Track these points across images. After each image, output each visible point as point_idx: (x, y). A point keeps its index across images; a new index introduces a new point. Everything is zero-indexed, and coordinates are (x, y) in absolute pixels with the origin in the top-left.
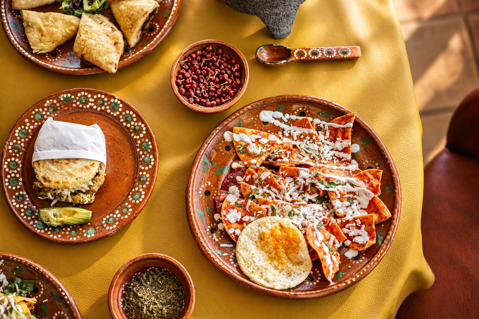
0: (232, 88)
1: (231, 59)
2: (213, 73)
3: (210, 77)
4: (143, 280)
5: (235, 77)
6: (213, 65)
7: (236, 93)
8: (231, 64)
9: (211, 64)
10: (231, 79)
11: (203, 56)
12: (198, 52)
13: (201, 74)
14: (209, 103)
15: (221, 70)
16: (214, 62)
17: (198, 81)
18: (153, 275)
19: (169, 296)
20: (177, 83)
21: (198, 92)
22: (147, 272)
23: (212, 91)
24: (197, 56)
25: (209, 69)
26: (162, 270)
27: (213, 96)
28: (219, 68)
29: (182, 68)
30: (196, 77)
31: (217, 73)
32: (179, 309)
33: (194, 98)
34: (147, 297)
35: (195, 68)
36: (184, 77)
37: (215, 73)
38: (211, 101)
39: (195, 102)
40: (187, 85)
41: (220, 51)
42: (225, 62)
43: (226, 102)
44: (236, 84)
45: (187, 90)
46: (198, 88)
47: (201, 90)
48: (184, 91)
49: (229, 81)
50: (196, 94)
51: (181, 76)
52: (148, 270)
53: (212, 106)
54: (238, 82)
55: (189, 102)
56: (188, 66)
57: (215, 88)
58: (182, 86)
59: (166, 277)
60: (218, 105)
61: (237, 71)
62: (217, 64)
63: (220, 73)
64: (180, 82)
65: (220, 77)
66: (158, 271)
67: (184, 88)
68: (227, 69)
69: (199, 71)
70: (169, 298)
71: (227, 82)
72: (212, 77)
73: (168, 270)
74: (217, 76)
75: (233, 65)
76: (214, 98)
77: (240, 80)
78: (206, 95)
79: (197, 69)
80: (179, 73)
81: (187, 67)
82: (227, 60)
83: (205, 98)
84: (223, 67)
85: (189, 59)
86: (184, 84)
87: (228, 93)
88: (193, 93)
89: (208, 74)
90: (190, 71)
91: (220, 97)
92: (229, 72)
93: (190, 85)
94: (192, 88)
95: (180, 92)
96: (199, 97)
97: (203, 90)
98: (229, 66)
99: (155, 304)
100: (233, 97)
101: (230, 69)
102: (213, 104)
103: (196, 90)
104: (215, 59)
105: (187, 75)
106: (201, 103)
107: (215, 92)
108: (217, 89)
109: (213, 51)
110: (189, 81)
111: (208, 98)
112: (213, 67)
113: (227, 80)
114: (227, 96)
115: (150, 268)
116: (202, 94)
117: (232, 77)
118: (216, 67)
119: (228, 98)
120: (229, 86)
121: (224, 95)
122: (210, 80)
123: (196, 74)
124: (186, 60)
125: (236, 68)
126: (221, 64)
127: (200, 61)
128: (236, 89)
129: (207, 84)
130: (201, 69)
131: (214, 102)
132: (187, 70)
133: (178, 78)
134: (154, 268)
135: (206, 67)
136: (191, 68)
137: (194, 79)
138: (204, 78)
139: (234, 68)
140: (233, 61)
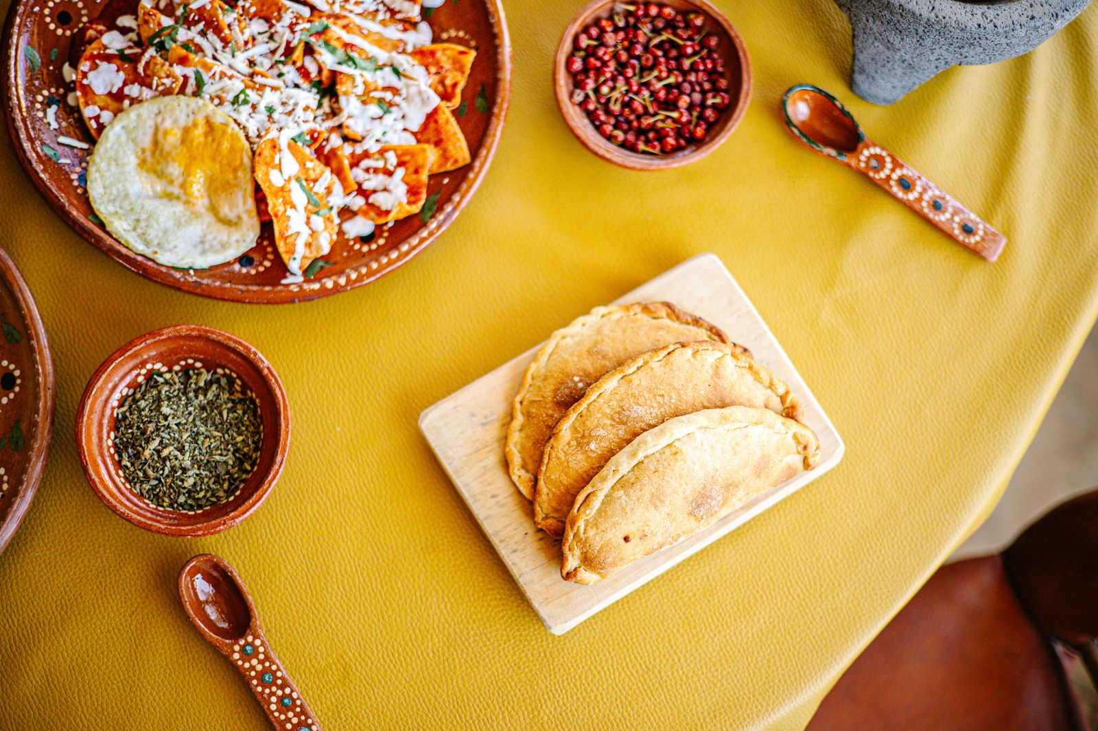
0: (679, 133)
1: (722, 75)
2: (664, 75)
3: (650, 77)
4: (196, 384)
5: (701, 117)
6: (676, 59)
7: (678, 149)
8: (713, 83)
9: (674, 53)
10: (691, 115)
11: (671, 25)
12: (667, 11)
13: (638, 58)
14: (608, 129)
15: (685, 81)
16: (682, 55)
17: (622, 67)
18: (224, 389)
19: (221, 455)
20: (576, 40)
21: (605, 90)
22: (215, 373)
23: (633, 111)
24: (659, 15)
25: (662, 60)
26: (249, 392)
27: (629, 122)
28: (684, 73)
29: (611, 18)
30: (624, 56)
31: (672, 80)
32: (221, 494)
33: (587, 96)
34: (176, 425)
35: (636, 36)
36: (600, 37)
37: (668, 77)
38: (616, 127)
39: (583, 105)
40: (592, 59)
41: (713, 42)
42: (705, 71)
43: (644, 152)
44: (692, 134)
45: (586, 70)
46: (610, 83)
47: (613, 89)
48: (578, 65)
49: (681, 114)
50: (597, 91)
51: (594, 31)
52: (220, 371)
53: (610, 138)
54: (700, 132)
55: (571, 95)
56: (627, 22)
57: (645, 107)
58: (582, 53)
59: (244, 413)
60: (624, 145)
61: (714, 106)
62: (687, 63)
63: (678, 86)
64: (584, 42)
65: (673, 93)
66: (238, 388)
67: (585, 60)
68: (698, 88)
69: (639, 51)
70: (217, 458)
71: (675, 115)
72: (654, 81)
73: (258, 401)
74: (668, 87)
75: (716, 90)
76: (625, 126)
77: (707, 131)
78: (616, 108)
79: (638, 42)
80: (597, 22)
81: (621, 24)
82: (714, 69)
83: (608, 112)
84: (693, 78)
86: (591, 52)
87: (661, 136)
88: (591, 84)
89: (651, 69)
90: (621, 35)
91: (640, 132)
92: (697, 97)
93: (598, 64)
94: (599, 72)
95: (569, 63)
96: (598, 101)
97: (616, 94)
98: (707, 86)
99: (181, 450)
100: (665, 153)
101: (704, 93)
102: (616, 137)
103: (604, 82)
104: (689, 50)
105: (610, 38)
106: (591, 116)
107: (639, 117)
108: (646, 113)
109: (698, 30)
110: (605, 53)
111: (616, 117)
112: (673, 63)
113: (682, 110)
114: (656, 143)
115: (227, 371)
116: (609, 100)
117: (695, 114)
118: (679, 68)
119: (654, 147)
120: (674, 126)
121: (651, 135)
122: (647, 85)
123: (629, 50)
124: (632, 8)
125: (718, 100)
126: (694, 68)
127: (656, 31)
128: (682, 142)
129: (635, 88)
130: (646, 48)
131: (620, 135)
132: (616, 30)
133: (586, 30)
134: (234, 375)
135: (660, 53)
136: (631, 29)
137: (616, 56)
138: (637, 71)
139: (714, 97)
140: (723, 83)
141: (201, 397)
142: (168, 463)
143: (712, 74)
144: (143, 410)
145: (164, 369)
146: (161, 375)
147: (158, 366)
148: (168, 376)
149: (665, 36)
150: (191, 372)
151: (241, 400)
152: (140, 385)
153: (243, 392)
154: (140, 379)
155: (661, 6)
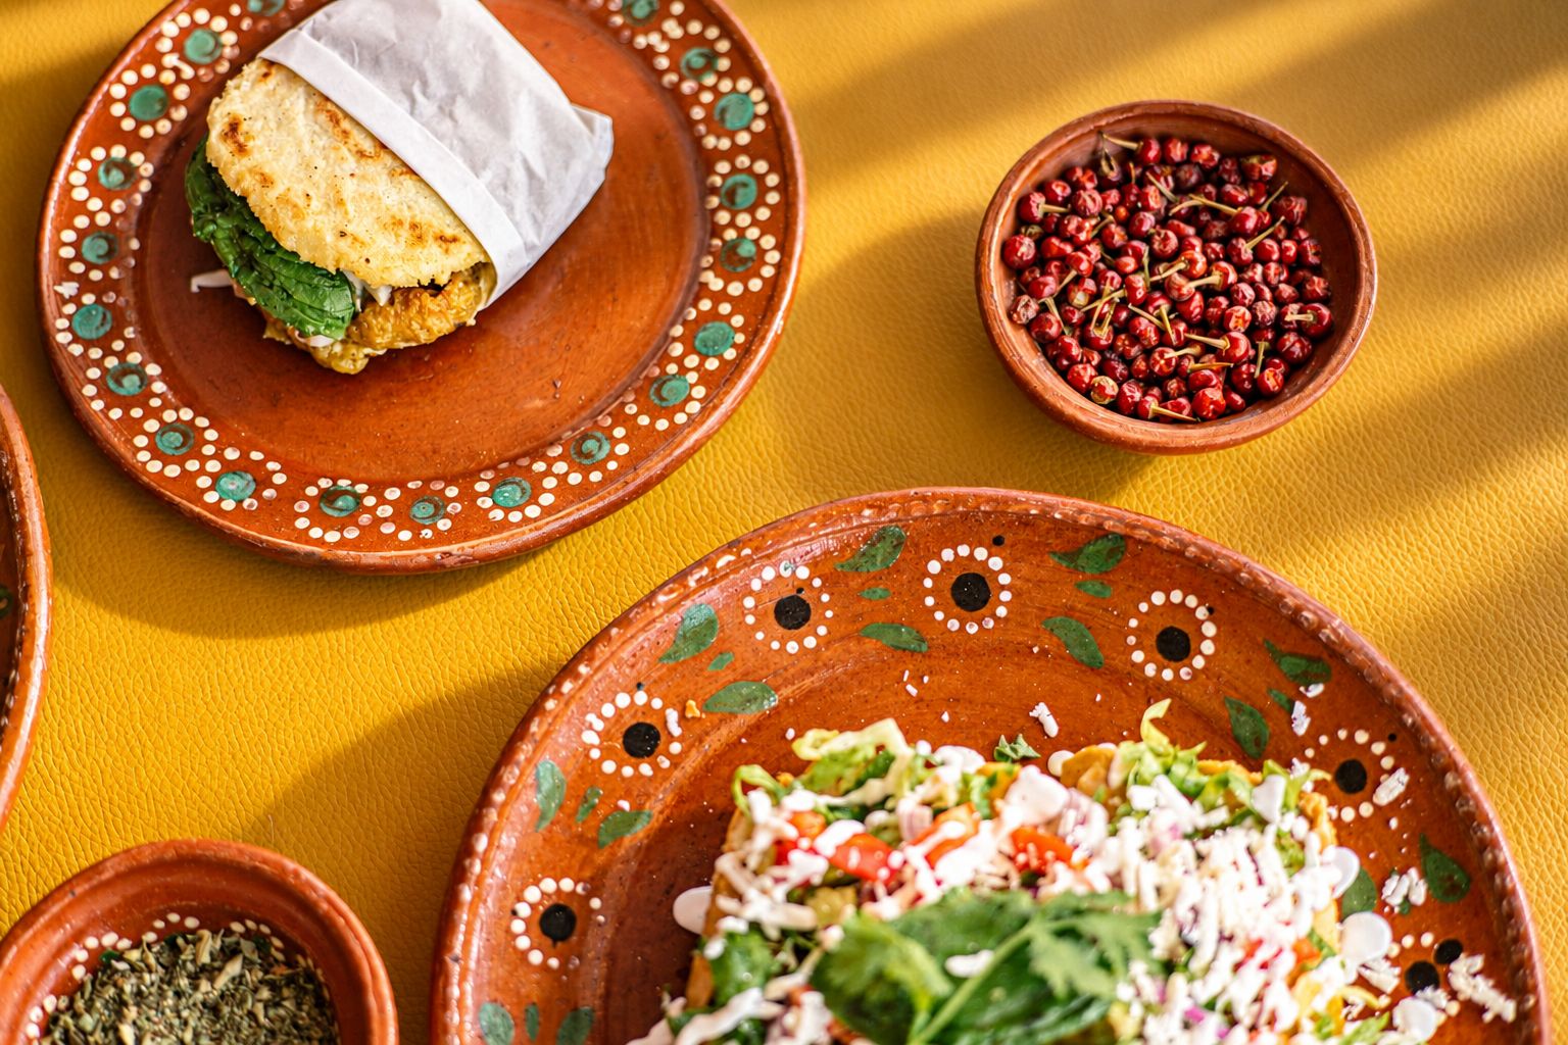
0: (1231, 383)
1: (1317, 270)
2: (1200, 266)
3: (1170, 273)
4: (194, 961)
5: (1275, 351)
6: (1225, 240)
7: (1228, 412)
8: (1299, 285)
9: (1218, 228)
10: (1255, 347)
11: (1211, 176)
12: (1207, 151)
13: (1148, 239)
14: (1087, 373)
15: (1240, 280)
16: (1235, 230)
17: (1113, 253)
18: (252, 963)
20: (1023, 204)
21: (1080, 298)
22: (229, 932)
23: (1136, 339)
24: (1189, 159)
25: (1197, 242)
26: (300, 959)
27: (1128, 362)
28: (1241, 268)
29: (1093, 165)
30: (1118, 236)
31: (1215, 279)
33: (1044, 308)
35: (1143, 197)
36: (1072, 202)
37: (1208, 273)
38: (1101, 369)
39: (1036, 327)
40: (1055, 241)
41: (1298, 206)
42: (1283, 261)
43: (1159, 418)
44: (1258, 383)
45: (1041, 261)
46: (1090, 284)
47: (1095, 296)
48: (1026, 248)
49: (1234, 342)
50: (1063, 298)
51: (1060, 190)
52: (237, 927)
53: (1087, 392)
54: (1271, 380)
55: (1012, 309)
56: (1125, 171)
57: (1161, 332)
58: (1035, 229)
60: (1117, 405)
61: (1300, 329)
62: (1246, 249)
63: (1228, 291)
64: (1039, 206)
65: (1217, 304)
66: (280, 956)
67: (1040, 242)
68: (1268, 294)
69: (1148, 222)
71: (1222, 343)
72: (1179, 280)
73: (319, 972)
74: (1208, 292)
75: (1304, 299)
76: (1120, 369)
77: (1287, 379)
78: (1103, 334)
79: (1147, 208)
80: (1065, 174)
81: (1114, 175)
82: (1300, 259)
83: (1086, 342)
84: (1257, 272)
85: (1147, 147)
86: (1052, 228)
87: (1193, 386)
88: (1051, 285)
89: (1172, 258)
90: (1114, 196)
91: (1152, 381)
92: (1268, 310)
93: (1066, 248)
94: (1067, 262)
95: (1008, 249)
96: (1067, 321)
97: (1103, 306)
98: (1287, 290)
100: (1199, 418)
101: (1280, 302)
102: (1102, 388)
103: (1078, 283)
104: (1250, 224)
105: (1091, 199)
106: (1051, 349)
107: (1148, 353)
108: (1163, 341)
109: (1269, 184)
110: (1080, 229)
111: (1101, 351)
112: (1217, 247)
113: (1234, 334)
114: (1183, 401)
115: (250, 924)
116: (1089, 315)
117: (1263, 346)
118: (1231, 254)
119: (1179, 408)
120: (1216, 365)
121: (1173, 385)
122: (1162, 287)
123: (1130, 225)
124: (1133, 145)
125: (1309, 317)
126: (1261, 256)
127: (1181, 190)
128: (1237, 398)
129: (1140, 294)
130: (1163, 221)
131: (1110, 385)
132: (1103, 186)
133: (1043, 187)
134: (265, 929)
135: (1191, 231)
136: (1130, 188)
137: (1103, 236)
138: (1146, 261)
139: (1300, 312)
140: (1318, 285)
141: (205, 986)
143: (1296, 267)
144: (92, 1034)
145: (125, 943)
146: (120, 958)
147: (109, 939)
148: (135, 955)
149: (1198, 200)
150: (180, 941)
151: (290, 981)
152: (81, 986)
153: (290, 963)
154: (79, 973)
155: (1192, 143)
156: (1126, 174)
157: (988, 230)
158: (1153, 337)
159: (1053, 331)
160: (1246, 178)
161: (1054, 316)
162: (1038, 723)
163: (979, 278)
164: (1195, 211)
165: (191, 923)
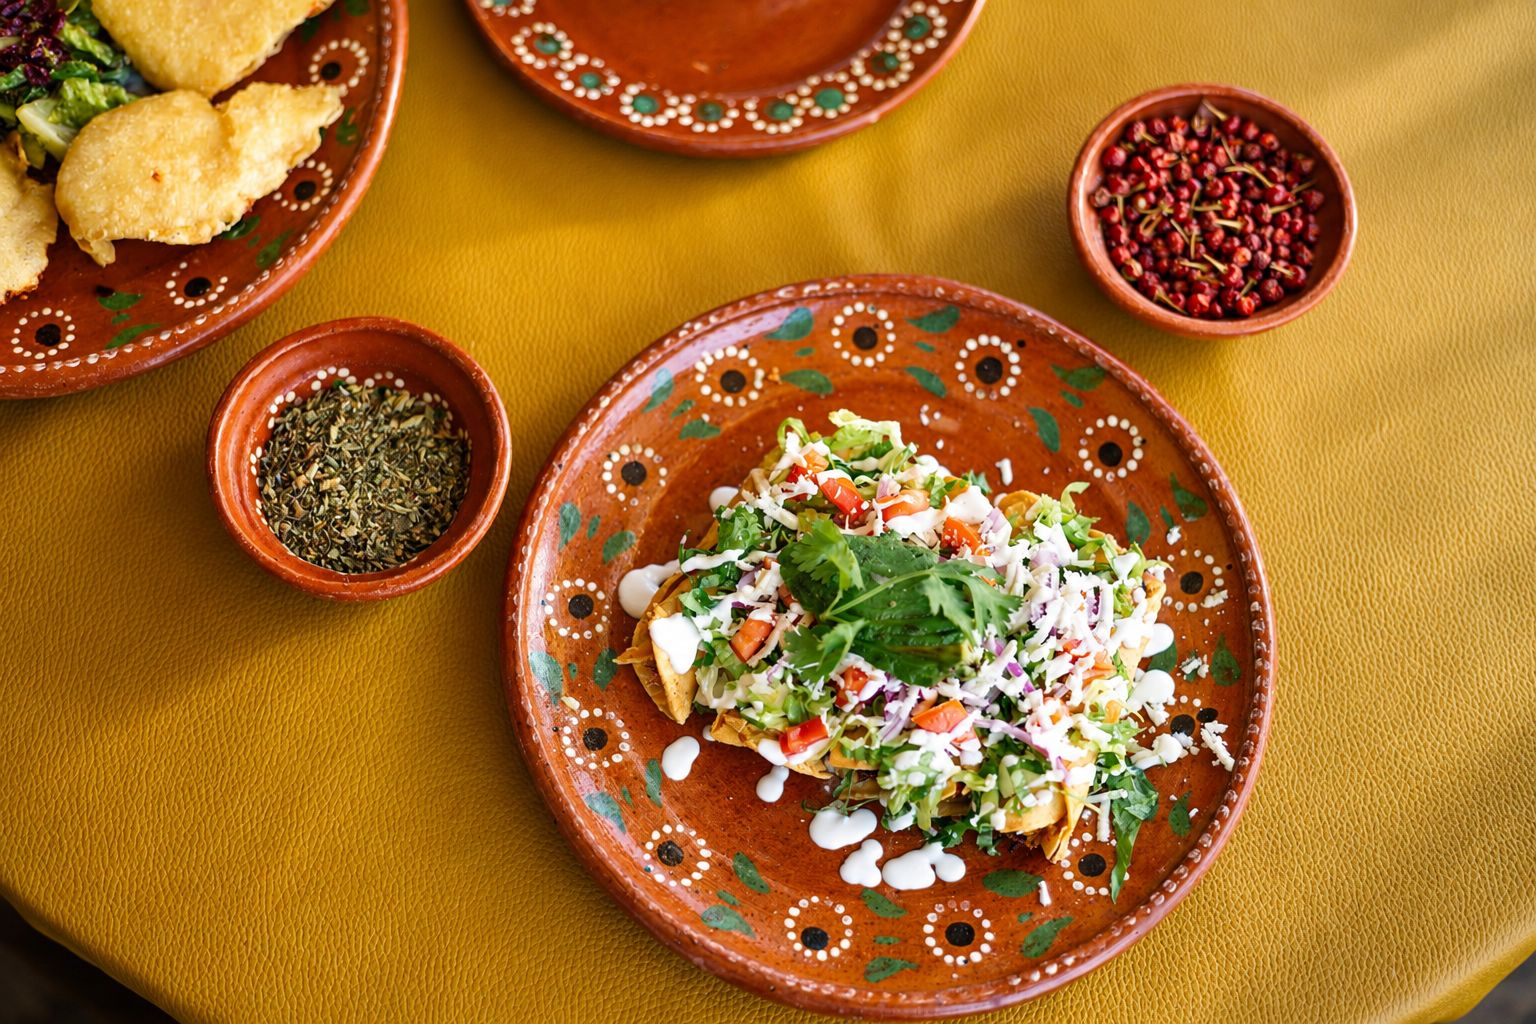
0: (1219, 297)
1: (1311, 246)
2: (1231, 213)
3: (1210, 210)
5: (1258, 287)
6: (1256, 202)
7: (1208, 315)
8: (1293, 251)
9: (1256, 193)
10: (1245, 280)
11: (1269, 157)
12: (1270, 139)
13: (1204, 181)
14: (1125, 254)
15: (1254, 232)
16: (1267, 197)
17: (1176, 182)
18: (429, 422)
20: (1129, 126)
21: (1142, 203)
23: (1169, 245)
24: (1256, 140)
25: (1236, 196)
26: (460, 431)
27: (1157, 258)
28: (1259, 224)
30: (1185, 173)
31: (1236, 225)
33: (1113, 202)
35: (1214, 152)
36: (1163, 138)
37: (1234, 219)
38: (1136, 257)
39: (1103, 212)
40: (1141, 161)
41: (1317, 198)
42: (1290, 230)
43: (1159, 301)
44: (1237, 304)
45: (1126, 169)
46: (1152, 197)
47: (1153, 206)
48: (1120, 155)
49: (1231, 271)
50: (1130, 201)
51: (1159, 127)
53: (1121, 268)
54: (1247, 303)
55: (1092, 194)
57: (1186, 247)
58: (1130, 146)
60: (1139, 285)
61: (1282, 279)
62: (1269, 212)
63: (1243, 237)
64: (1140, 133)
65: (1232, 242)
67: (1130, 157)
68: (1269, 248)
69: (1210, 170)
71: (1221, 267)
72: (1213, 216)
74: (1229, 231)
76: (1149, 261)
77: (1258, 308)
79: (1213, 161)
80: (1166, 115)
81: (1200, 131)
83: (1134, 235)
84: (1269, 231)
85: (1230, 120)
86: (1143, 150)
87: (1193, 288)
88: (1125, 188)
89: (1215, 200)
90: (1194, 144)
91: (1167, 277)
92: (1265, 258)
93: (1146, 167)
94: (1142, 177)
95: (1106, 152)
96: (1126, 215)
97: (1154, 215)
98: (1284, 251)
100: (1188, 311)
101: (1275, 257)
102: (1130, 270)
103: (1144, 193)
104: (1278, 198)
105: (1177, 141)
106: (1108, 230)
107: (1173, 256)
108: (1186, 253)
109: (1304, 176)
110: (1161, 158)
111: (1142, 244)
112: (1249, 205)
113: (1233, 266)
114: (1181, 297)
115: (437, 398)
116: (1142, 216)
117: (1252, 281)
118: (1256, 213)
119: (1176, 300)
120: (1215, 282)
121: (1179, 285)
122: (1201, 217)
123: (1197, 170)
124: (1222, 116)
125: (1288, 273)
126: (1276, 221)
127: (1242, 158)
128: (1219, 309)
129: (1182, 216)
130: (1221, 174)
131: (1137, 268)
132: (1190, 135)
133: (1147, 120)
134: (445, 404)
135: (1236, 187)
136: (1207, 146)
137: (1174, 169)
138: (1196, 196)
139: (1286, 268)
140: (1307, 255)
141: (394, 424)
142: (326, 501)
143: (1298, 238)
144: (311, 426)
145: (352, 379)
146: (346, 386)
147: (344, 372)
148: (356, 389)
149: (1248, 169)
150: (388, 392)
151: (449, 442)
152: (313, 394)
153: (454, 431)
154: (316, 386)
155: (1263, 130)
156: (1209, 131)
157: (1096, 136)
158: (1179, 246)
159: (1115, 218)
160: (1290, 166)
161: (1119, 211)
162: (999, 472)
163: (1078, 163)
164: (1246, 176)
165: (400, 383)
